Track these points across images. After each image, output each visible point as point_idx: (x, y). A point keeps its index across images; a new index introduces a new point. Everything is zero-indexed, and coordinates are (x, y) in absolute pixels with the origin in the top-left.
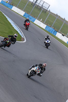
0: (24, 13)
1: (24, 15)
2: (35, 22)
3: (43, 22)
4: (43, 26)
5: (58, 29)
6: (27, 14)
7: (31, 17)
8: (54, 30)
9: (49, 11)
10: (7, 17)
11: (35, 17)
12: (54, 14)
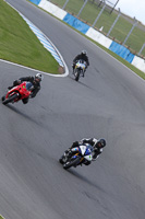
0: (65, 13)
1: (65, 19)
2: (88, 34)
3: (104, 33)
4: (106, 42)
5: (138, 48)
6: (71, 17)
7: (79, 22)
8: (128, 52)
9: (119, 11)
10: (28, 22)
11: (89, 23)
12: (129, 18)
